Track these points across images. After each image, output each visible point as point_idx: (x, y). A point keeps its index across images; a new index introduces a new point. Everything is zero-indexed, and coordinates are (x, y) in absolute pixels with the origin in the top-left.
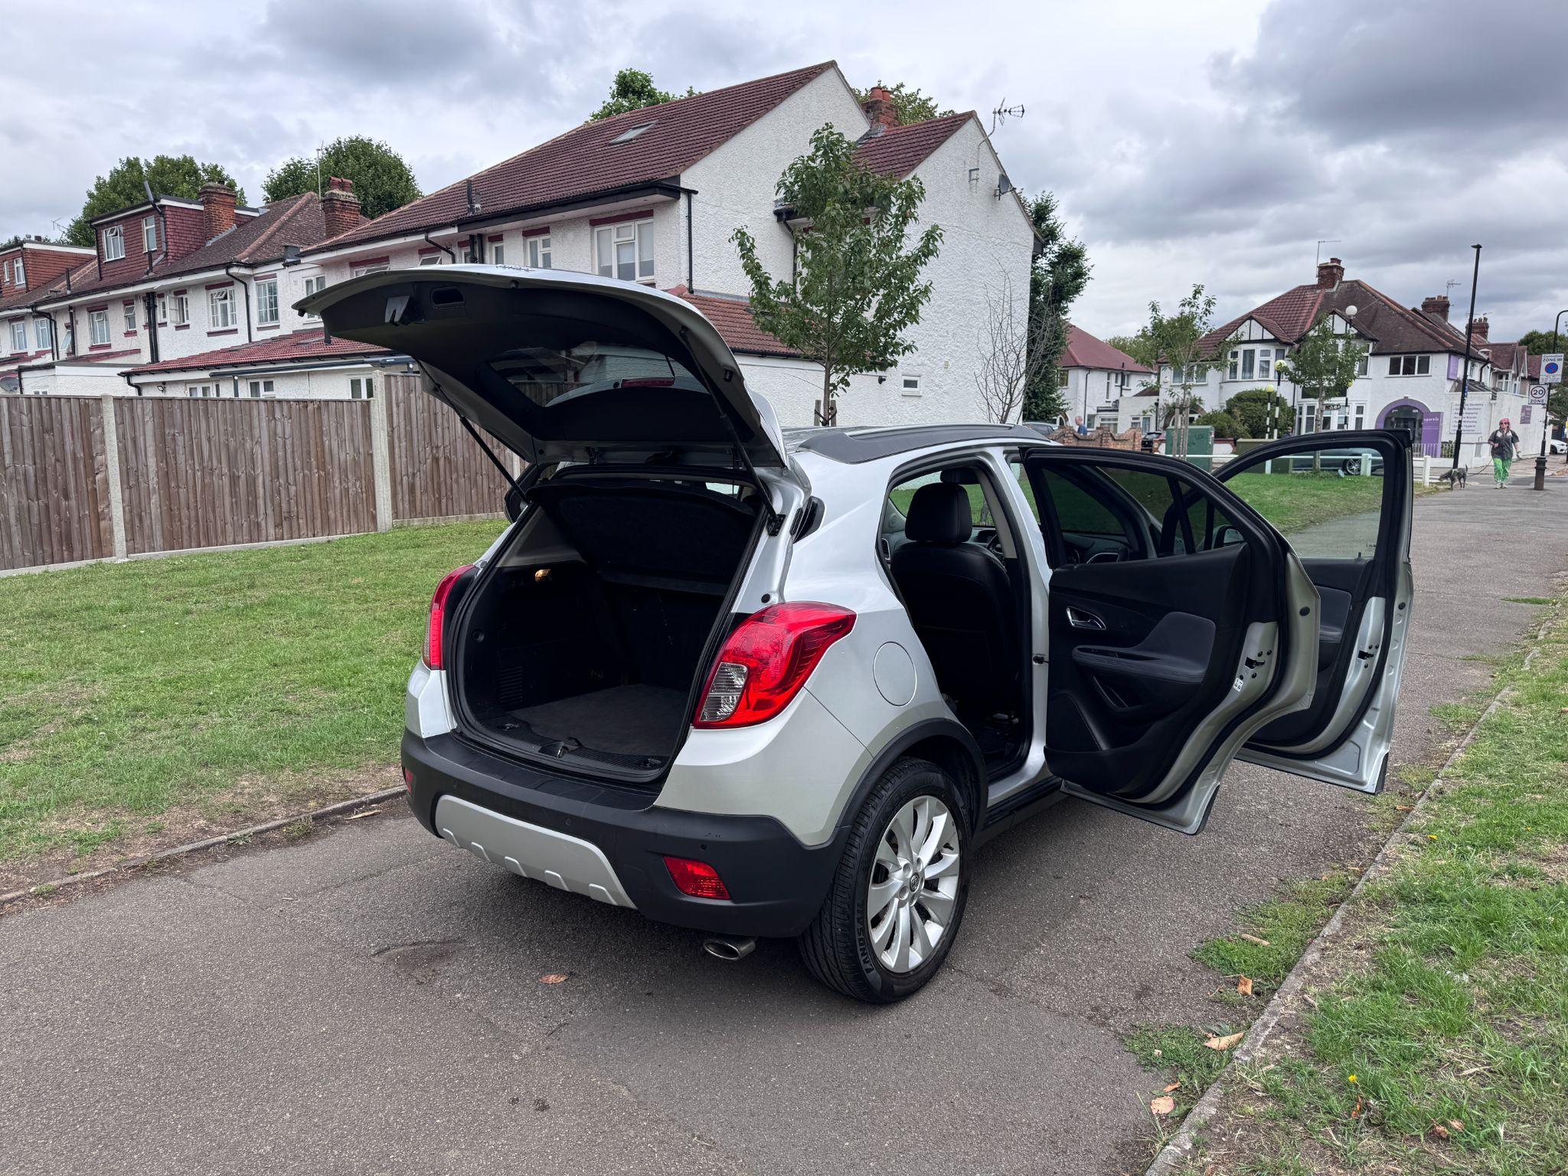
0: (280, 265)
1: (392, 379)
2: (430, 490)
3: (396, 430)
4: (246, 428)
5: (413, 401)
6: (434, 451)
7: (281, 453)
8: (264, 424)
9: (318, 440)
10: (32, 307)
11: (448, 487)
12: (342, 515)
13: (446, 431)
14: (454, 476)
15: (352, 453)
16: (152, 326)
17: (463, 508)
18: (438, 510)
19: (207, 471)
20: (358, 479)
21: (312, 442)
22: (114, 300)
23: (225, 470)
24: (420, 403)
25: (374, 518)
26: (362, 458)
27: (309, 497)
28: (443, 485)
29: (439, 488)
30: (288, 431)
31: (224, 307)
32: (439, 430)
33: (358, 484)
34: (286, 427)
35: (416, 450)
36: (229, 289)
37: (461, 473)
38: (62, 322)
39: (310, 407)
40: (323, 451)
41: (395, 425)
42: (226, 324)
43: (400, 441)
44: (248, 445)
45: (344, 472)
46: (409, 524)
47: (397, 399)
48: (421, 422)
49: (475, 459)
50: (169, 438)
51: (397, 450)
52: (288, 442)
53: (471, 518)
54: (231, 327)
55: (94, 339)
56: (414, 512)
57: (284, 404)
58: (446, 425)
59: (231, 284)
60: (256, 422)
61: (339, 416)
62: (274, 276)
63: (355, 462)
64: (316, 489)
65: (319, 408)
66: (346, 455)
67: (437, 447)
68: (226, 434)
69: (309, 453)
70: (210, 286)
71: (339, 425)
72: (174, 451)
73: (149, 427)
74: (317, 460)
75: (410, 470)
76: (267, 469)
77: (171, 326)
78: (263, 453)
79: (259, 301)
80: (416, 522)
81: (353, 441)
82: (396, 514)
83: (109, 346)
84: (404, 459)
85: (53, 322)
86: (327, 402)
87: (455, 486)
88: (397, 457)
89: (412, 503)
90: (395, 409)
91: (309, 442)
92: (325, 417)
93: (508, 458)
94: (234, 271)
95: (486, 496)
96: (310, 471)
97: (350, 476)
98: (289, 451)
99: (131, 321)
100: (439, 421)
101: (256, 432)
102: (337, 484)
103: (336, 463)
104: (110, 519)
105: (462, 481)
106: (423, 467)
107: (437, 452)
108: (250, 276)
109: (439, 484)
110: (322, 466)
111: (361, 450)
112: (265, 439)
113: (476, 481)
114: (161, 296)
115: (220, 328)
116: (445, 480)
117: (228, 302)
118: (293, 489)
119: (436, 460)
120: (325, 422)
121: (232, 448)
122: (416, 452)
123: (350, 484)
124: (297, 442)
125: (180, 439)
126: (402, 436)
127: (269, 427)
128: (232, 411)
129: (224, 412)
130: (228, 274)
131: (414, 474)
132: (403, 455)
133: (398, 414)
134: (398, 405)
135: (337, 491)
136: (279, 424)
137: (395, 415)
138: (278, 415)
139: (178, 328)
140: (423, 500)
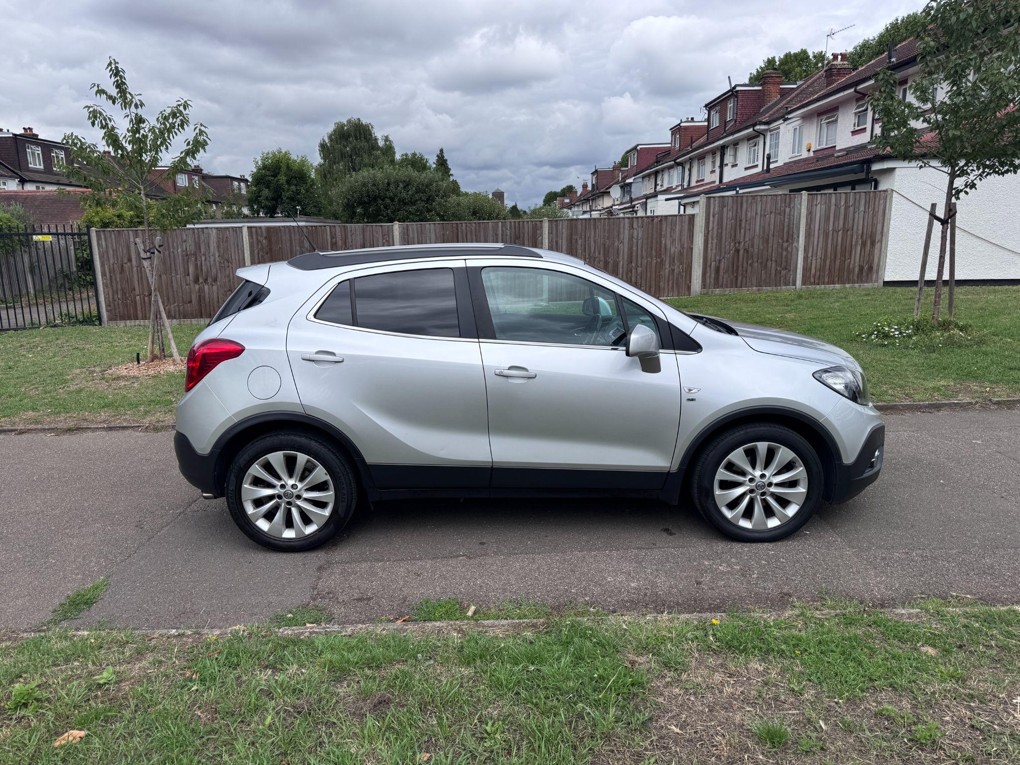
0: (781, 121)
1: (712, 200)
2: (730, 270)
3: (710, 232)
4: (616, 234)
5: (725, 213)
6: (737, 245)
7: (634, 248)
8: (627, 232)
9: (658, 240)
10: (674, 160)
11: (744, 269)
12: (668, 285)
13: (747, 232)
14: (750, 262)
15: (679, 247)
16: (722, 166)
17: (755, 283)
18: (734, 284)
19: (592, 259)
20: (681, 263)
21: (654, 241)
22: (707, 152)
23: (602, 258)
24: (730, 214)
25: (689, 288)
26: (685, 251)
27: (649, 274)
28: (740, 268)
29: (737, 270)
30: (640, 235)
31: (754, 150)
32: (742, 231)
33: (681, 266)
34: (638, 233)
35: (723, 244)
36: (757, 139)
37: (755, 259)
38: (687, 167)
39: (656, 220)
40: (660, 247)
41: (710, 229)
42: (754, 162)
43: (712, 239)
44: (616, 244)
45: (672, 260)
46: (712, 291)
47: (714, 213)
48: (729, 226)
49: (767, 251)
50: (574, 241)
51: (710, 245)
52: (640, 242)
53: (759, 290)
54: (755, 164)
55: (698, 176)
56: (717, 284)
57: (640, 219)
58: (748, 227)
59: (758, 136)
60: (622, 230)
61: (673, 224)
62: (779, 128)
63: (681, 254)
64: (653, 270)
65: (661, 221)
66: (675, 249)
67: (739, 243)
68: (604, 238)
69: (652, 248)
70: (749, 138)
71: (673, 230)
72: (576, 249)
73: (565, 235)
74: (656, 252)
75: (717, 258)
76: (626, 257)
77: (730, 165)
78: (624, 248)
79: (770, 145)
80: (717, 291)
81: (681, 240)
82: (704, 286)
83: (703, 180)
84: (714, 251)
85: (684, 168)
86: (666, 216)
87: (749, 268)
88: (709, 249)
89: (717, 279)
90: (711, 218)
91: (652, 242)
92: (664, 226)
93: (794, 249)
94: (757, 127)
95: (773, 275)
96: (652, 259)
97: (676, 262)
98: (640, 247)
99: (714, 163)
100: (743, 225)
101: (621, 237)
102: (667, 267)
103: (668, 254)
104: (542, 284)
105: (756, 265)
106: (727, 256)
107: (739, 246)
108: (766, 130)
109: (738, 266)
110: (659, 255)
111: (685, 246)
112: (626, 241)
113: (766, 265)
114: (727, 148)
115: (751, 165)
116: (743, 264)
117: (756, 147)
118: (639, 269)
119: (738, 251)
120: (664, 229)
121: (607, 246)
122: (723, 246)
123: (676, 267)
124: (645, 241)
125: (580, 242)
126: (715, 235)
127: (629, 232)
128: (609, 225)
129: (604, 225)
130: (754, 130)
131: (720, 261)
132: (714, 248)
133: (713, 222)
134: (714, 216)
135: (667, 271)
136: (635, 232)
137: (711, 223)
138: (635, 226)
139: (733, 166)
140: (724, 277)
